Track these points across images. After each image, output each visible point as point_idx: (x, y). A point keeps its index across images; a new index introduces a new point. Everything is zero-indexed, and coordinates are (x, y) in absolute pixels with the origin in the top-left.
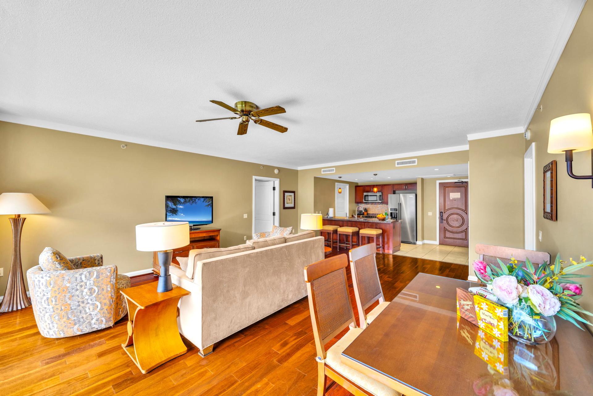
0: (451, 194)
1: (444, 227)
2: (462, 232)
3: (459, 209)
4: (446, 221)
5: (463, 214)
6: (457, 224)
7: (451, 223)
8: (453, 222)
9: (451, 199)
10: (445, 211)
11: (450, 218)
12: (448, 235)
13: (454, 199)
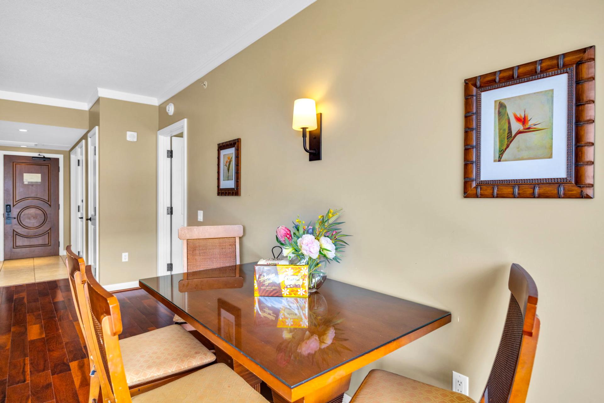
0: (26, 175)
1: (14, 230)
2: (43, 234)
3: (39, 199)
4: (16, 219)
5: (46, 207)
6: (35, 223)
7: (26, 222)
8: (28, 220)
9: (26, 183)
10: (14, 204)
11: (24, 215)
12: (20, 241)
13: (30, 183)
